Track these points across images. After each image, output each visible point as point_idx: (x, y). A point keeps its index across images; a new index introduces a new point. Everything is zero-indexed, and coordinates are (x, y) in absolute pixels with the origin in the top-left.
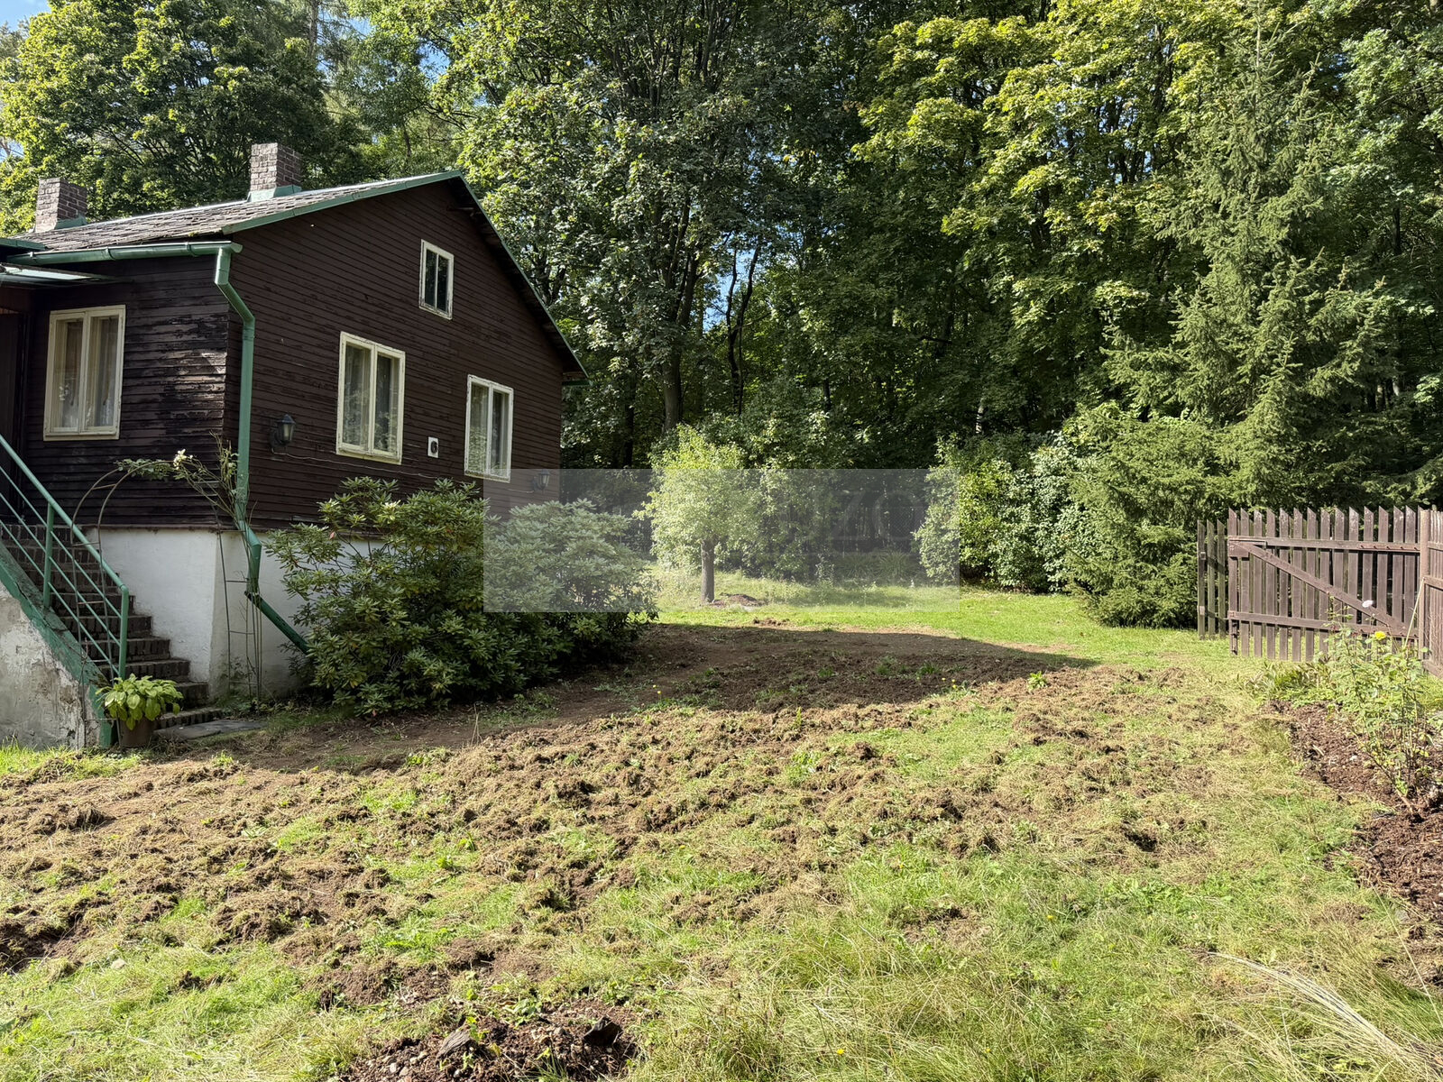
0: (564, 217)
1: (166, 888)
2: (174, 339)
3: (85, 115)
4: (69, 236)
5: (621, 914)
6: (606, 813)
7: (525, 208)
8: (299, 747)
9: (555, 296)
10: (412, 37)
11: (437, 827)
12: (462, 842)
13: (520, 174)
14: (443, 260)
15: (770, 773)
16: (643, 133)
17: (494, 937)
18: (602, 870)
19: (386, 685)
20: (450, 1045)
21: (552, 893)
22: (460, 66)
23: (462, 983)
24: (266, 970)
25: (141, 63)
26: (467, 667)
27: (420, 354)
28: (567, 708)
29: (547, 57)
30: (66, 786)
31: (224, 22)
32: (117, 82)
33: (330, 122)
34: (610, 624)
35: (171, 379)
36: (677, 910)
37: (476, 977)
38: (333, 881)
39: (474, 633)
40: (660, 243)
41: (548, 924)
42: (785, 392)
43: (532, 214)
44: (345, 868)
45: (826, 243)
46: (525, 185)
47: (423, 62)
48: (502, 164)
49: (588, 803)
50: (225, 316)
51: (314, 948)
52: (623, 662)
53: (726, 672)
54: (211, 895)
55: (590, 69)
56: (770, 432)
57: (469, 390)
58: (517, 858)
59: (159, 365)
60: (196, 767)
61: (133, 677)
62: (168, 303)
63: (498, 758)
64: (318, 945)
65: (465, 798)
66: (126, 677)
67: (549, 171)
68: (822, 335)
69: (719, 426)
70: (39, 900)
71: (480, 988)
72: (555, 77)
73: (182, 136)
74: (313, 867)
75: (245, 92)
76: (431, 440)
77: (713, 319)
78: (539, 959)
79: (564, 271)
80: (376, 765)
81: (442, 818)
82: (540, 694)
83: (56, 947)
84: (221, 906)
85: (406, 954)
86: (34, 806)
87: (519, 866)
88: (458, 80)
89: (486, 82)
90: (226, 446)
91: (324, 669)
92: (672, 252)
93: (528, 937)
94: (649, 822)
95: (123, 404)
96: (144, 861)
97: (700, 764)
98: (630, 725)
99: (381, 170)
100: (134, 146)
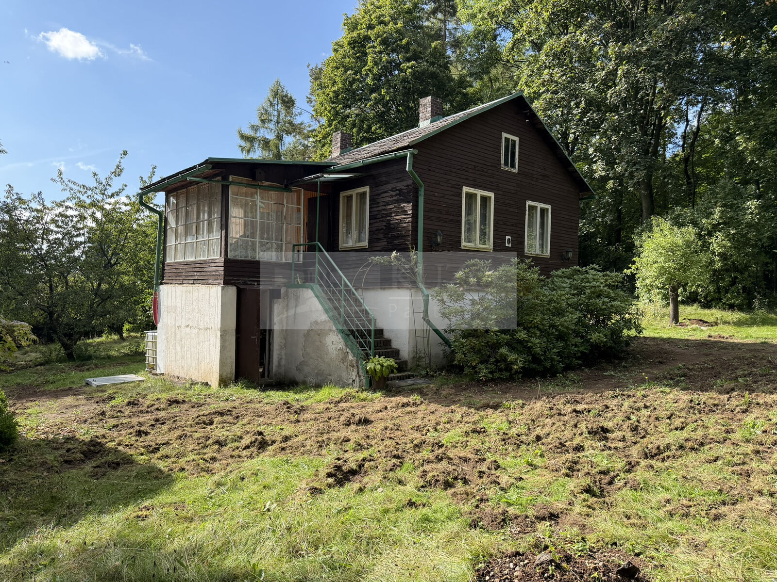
0: (577, 105)
1: (397, 457)
2: (389, 199)
3: (348, 100)
4: (346, 157)
5: (634, 504)
6: (618, 446)
7: (556, 105)
8: (449, 394)
9: (573, 151)
10: (493, 27)
11: (522, 442)
12: (536, 451)
13: (553, 87)
14: (514, 142)
15: (728, 432)
16: (626, 49)
17: (559, 506)
18: (618, 478)
19: (489, 365)
20: (541, 560)
21: (589, 486)
22: (518, 35)
23: (543, 527)
24: (445, 504)
25: (370, 70)
26: (530, 358)
27: (501, 193)
28: (589, 384)
29: (567, 19)
30: (354, 405)
31: (404, 42)
32: (361, 82)
33: (453, 80)
34: (612, 336)
35: (388, 218)
36: (669, 507)
37: (550, 525)
38: (471, 464)
39: (533, 340)
40: (637, 110)
41: (589, 503)
42: (727, 190)
43: (560, 107)
44: (477, 458)
45: (755, 92)
46: (556, 92)
47: (499, 38)
48: (543, 84)
49: (606, 439)
50: (411, 185)
51: (466, 497)
52: (621, 359)
53: (691, 367)
54: (417, 463)
55: (593, 19)
56: (717, 216)
57: (527, 209)
58: (567, 464)
59: (384, 212)
60: (405, 400)
61: (377, 357)
62: (387, 183)
63: (551, 409)
64: (468, 495)
65: (535, 428)
66: (374, 357)
67: (569, 82)
68: (753, 151)
69: (679, 215)
70: (347, 456)
71: (553, 532)
72: (571, 29)
73: (388, 102)
74: (461, 455)
75: (414, 74)
76: (507, 237)
77: (672, 150)
78: (585, 522)
79: (578, 136)
80: (486, 406)
81: (524, 438)
82: (571, 375)
83: (355, 478)
84: (421, 469)
85: (512, 507)
86: (342, 412)
87: (569, 469)
88: (517, 43)
89: (532, 42)
90: (413, 248)
91: (459, 356)
92: (646, 114)
93: (577, 509)
94: (646, 454)
95: (370, 231)
96: (387, 442)
97: (677, 422)
98: (629, 396)
99: (478, 99)
100: (368, 111)
